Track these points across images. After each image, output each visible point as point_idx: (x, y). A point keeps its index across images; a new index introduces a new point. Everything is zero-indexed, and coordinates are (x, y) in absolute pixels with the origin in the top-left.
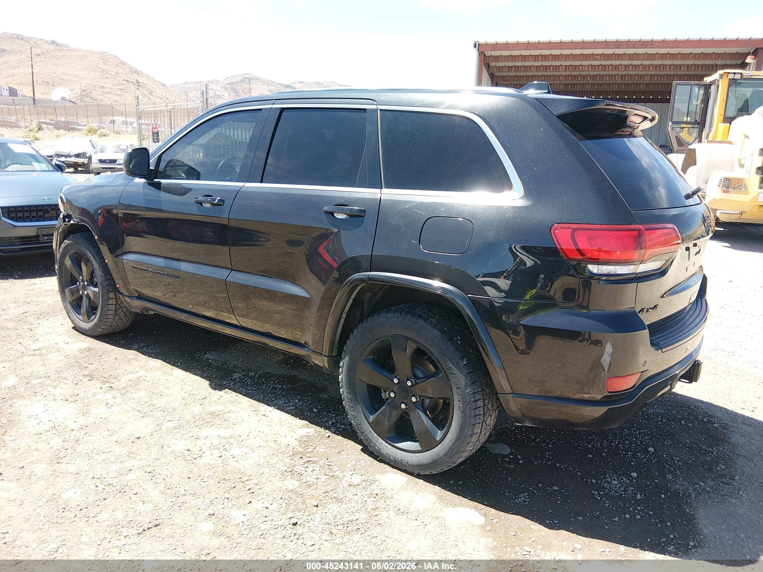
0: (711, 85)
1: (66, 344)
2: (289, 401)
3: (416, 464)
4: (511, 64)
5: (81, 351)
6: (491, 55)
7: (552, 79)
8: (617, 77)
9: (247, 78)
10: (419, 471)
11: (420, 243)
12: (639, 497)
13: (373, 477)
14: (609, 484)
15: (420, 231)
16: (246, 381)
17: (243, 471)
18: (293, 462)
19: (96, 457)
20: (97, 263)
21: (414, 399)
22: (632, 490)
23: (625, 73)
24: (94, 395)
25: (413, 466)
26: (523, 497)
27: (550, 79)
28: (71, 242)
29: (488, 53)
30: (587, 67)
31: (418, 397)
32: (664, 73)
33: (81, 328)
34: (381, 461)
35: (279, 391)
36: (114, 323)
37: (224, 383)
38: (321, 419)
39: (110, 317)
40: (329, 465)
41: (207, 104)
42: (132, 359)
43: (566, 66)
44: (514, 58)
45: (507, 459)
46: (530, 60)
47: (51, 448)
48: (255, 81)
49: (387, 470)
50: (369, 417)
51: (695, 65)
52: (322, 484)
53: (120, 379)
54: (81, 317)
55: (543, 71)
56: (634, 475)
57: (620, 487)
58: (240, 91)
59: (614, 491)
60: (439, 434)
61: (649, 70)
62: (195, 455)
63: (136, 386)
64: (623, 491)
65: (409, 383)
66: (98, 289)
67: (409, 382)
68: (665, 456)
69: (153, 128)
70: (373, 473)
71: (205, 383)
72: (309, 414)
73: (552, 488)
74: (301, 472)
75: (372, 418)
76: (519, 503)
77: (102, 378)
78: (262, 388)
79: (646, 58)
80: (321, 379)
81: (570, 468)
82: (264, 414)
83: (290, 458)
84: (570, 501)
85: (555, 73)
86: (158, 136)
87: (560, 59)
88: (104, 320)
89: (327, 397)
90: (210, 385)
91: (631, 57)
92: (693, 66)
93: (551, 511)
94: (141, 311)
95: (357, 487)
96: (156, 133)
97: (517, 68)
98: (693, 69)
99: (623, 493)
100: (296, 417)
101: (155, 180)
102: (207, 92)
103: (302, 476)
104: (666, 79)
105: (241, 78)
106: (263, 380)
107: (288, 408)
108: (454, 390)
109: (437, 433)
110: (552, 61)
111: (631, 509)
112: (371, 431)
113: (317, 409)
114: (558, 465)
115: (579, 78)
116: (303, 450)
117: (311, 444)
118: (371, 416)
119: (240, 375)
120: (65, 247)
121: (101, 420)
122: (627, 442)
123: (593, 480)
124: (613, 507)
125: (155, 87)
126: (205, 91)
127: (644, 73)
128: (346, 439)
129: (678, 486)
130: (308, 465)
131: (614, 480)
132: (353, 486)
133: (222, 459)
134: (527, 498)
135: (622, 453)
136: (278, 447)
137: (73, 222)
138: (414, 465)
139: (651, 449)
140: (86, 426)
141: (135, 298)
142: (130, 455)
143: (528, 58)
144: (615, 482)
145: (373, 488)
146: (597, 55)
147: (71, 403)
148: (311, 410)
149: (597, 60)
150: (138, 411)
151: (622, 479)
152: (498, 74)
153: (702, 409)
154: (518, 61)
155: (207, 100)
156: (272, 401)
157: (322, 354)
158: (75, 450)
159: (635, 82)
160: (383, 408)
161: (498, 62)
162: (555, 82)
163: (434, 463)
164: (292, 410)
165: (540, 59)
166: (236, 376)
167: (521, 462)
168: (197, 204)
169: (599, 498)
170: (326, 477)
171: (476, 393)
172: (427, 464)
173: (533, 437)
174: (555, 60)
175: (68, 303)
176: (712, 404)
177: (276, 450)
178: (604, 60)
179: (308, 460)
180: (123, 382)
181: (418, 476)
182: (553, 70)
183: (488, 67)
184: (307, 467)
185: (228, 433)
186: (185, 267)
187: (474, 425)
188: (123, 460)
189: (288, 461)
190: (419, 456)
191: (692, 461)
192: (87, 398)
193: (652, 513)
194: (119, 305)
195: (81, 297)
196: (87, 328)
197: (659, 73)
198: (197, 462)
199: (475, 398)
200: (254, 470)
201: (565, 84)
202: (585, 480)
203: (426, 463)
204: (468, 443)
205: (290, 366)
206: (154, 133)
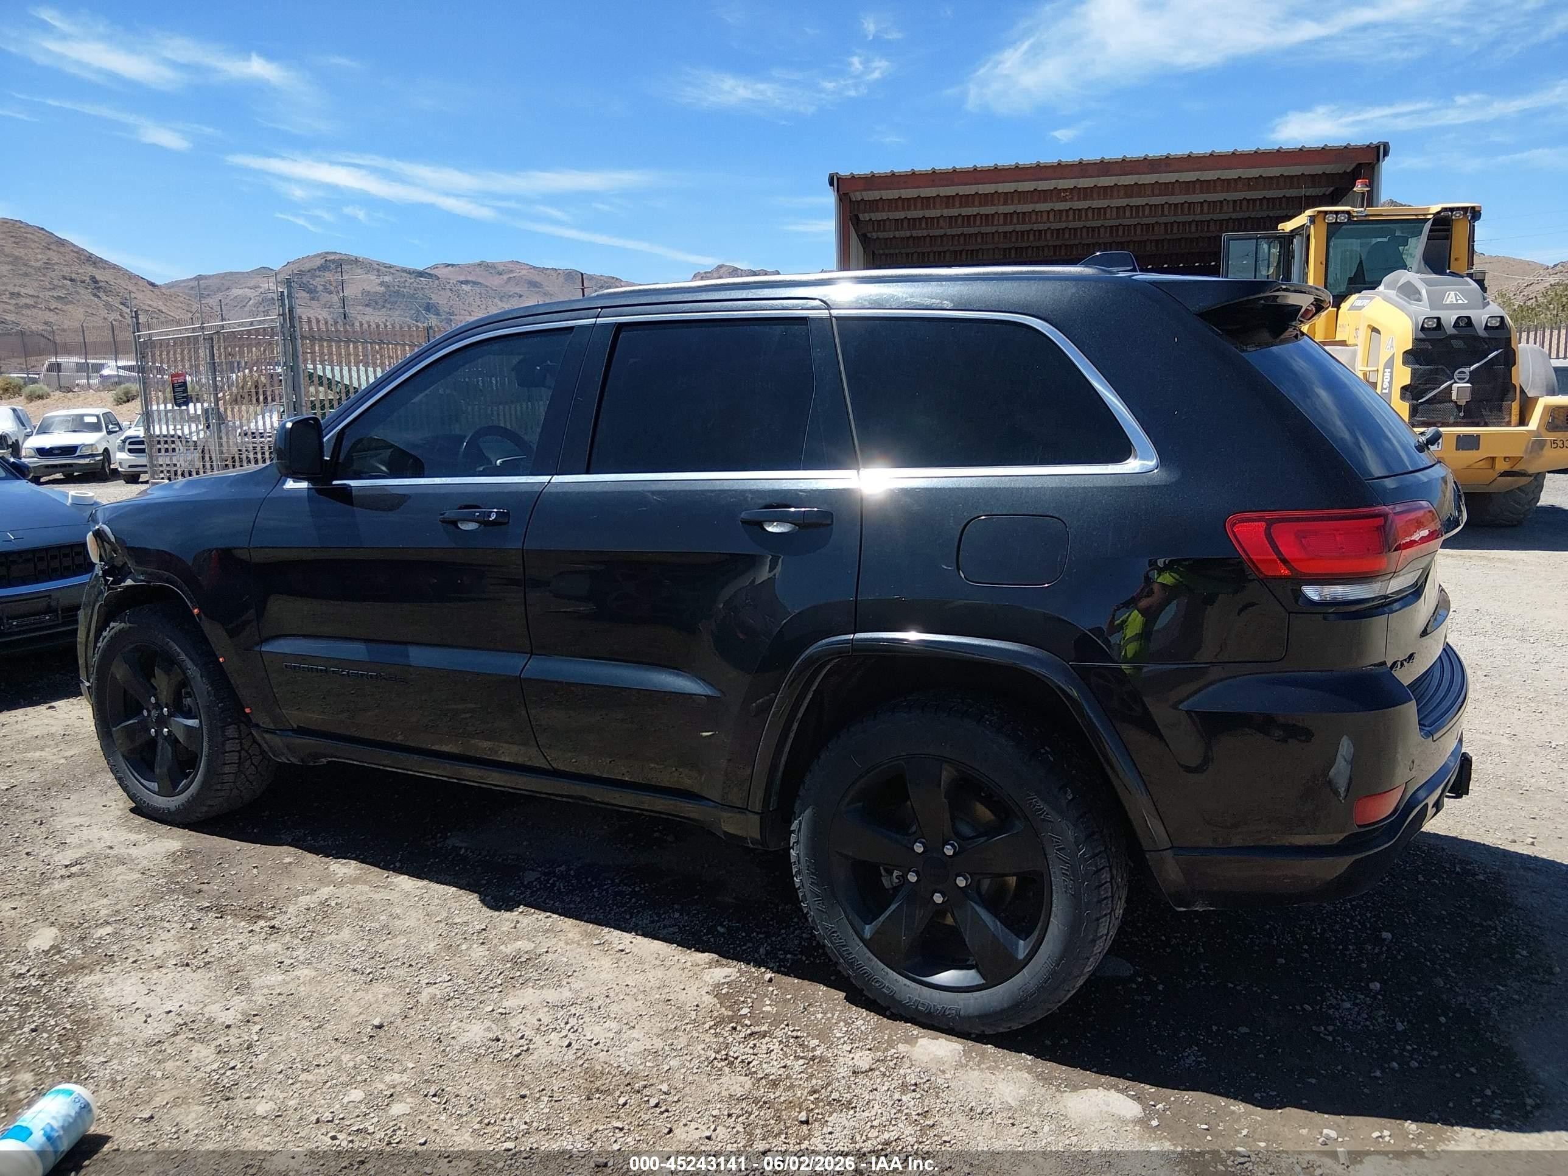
0: (1293, 237)
1: (131, 846)
2: (659, 916)
3: (976, 1014)
4: (901, 215)
5: (173, 857)
6: (862, 200)
7: (979, 240)
8: (1102, 230)
9: (333, 261)
10: (984, 1028)
11: (958, 569)
12: (1400, 1027)
13: (893, 1051)
14: (1338, 1009)
15: (956, 544)
16: (553, 885)
17: (629, 1069)
18: (721, 1040)
19: (304, 1077)
20: (196, 666)
21: (961, 882)
22: (1383, 1016)
23: (1117, 222)
24: (243, 947)
25: (969, 1018)
26: (1191, 1057)
27: (976, 241)
28: (128, 625)
29: (857, 196)
30: (1045, 215)
31: (968, 876)
32: (1190, 218)
33: (156, 810)
34: (894, 1017)
35: (630, 899)
36: (235, 791)
37: (511, 894)
38: (741, 946)
39: (226, 778)
40: (797, 1037)
41: (292, 318)
42: (290, 863)
43: (1005, 215)
44: (907, 203)
45: (1134, 986)
46: (938, 206)
47: (197, 1069)
48: (350, 267)
49: (915, 1033)
50: (863, 930)
51: (1248, 201)
52: (799, 1076)
53: (284, 909)
54: (154, 786)
55: (963, 227)
56: (1376, 986)
57: (1358, 1014)
58: (320, 288)
59: (1350, 1023)
60: (1022, 948)
61: (1163, 215)
62: (515, 1048)
63: (325, 920)
64: (1366, 1019)
65: (949, 851)
66: (197, 721)
67: (948, 847)
68: (1416, 945)
69: (173, 376)
70: (891, 1044)
71: (470, 897)
72: (712, 940)
73: (1236, 1030)
74: (746, 1056)
75: (868, 931)
76: (1189, 1068)
77: (245, 911)
78: (594, 896)
79: (1157, 192)
80: (706, 865)
81: (1255, 989)
82: (621, 947)
83: (713, 1031)
84: (1280, 1050)
85: (984, 230)
86: (185, 391)
87: (996, 202)
88: (215, 787)
89: (734, 901)
90: (483, 901)
91: (1130, 190)
92: (1245, 203)
93: (1254, 1075)
94: (302, 760)
95: (870, 1073)
96: (180, 386)
97: (913, 223)
98: (1244, 207)
99: (1368, 1023)
100: (690, 949)
101: (335, 482)
102: (290, 296)
103: (751, 1065)
104: (1193, 229)
105: (319, 262)
106: (589, 880)
107: (665, 932)
108: (1052, 853)
109: (1017, 945)
110: (980, 205)
111: (1396, 1051)
112: (869, 958)
113: (724, 926)
114: (1231, 985)
115: (1031, 237)
116: (730, 1013)
117: (742, 999)
118: (867, 927)
119: (536, 875)
120: (111, 637)
121: (281, 999)
122: (1337, 927)
123: (1306, 1006)
124: (1361, 1052)
125: (134, 289)
126: (286, 294)
127: (1153, 220)
128: (806, 982)
129: (1461, 999)
130: (754, 1042)
131: (1343, 1000)
132: (862, 1073)
133: (572, 1051)
134: (1201, 1056)
135: (1338, 949)
136: (679, 1012)
137: (133, 583)
138: (973, 1017)
139: (1386, 935)
140: (255, 1015)
141: (290, 733)
142: (377, 1065)
143: (934, 203)
144: (1348, 1005)
145: (902, 1072)
146: (1065, 190)
147: (199, 970)
148: (712, 930)
149: (1064, 200)
150: (355, 970)
151: (1356, 998)
152: (874, 235)
153: (1444, 849)
154: (915, 209)
155: (291, 311)
156: (626, 921)
157: (747, 809)
158: (251, 1068)
159: (1136, 239)
160: (893, 907)
161: (877, 211)
162: (984, 247)
163: (1017, 1007)
164: (674, 933)
165: (957, 204)
166: (530, 876)
167: (1160, 987)
168: (445, 525)
169: (1330, 1039)
170: (801, 1062)
171: (1097, 855)
172: (1003, 1011)
173: (1163, 938)
174: (986, 204)
175: (121, 758)
176: (1455, 838)
177: (676, 1018)
178: (1079, 199)
179: (749, 1032)
180: (292, 914)
181: (981, 1038)
182: (981, 223)
183: (856, 221)
184: (755, 1045)
185: (566, 994)
186: (419, 656)
187: (1098, 919)
188: (367, 1076)
189: (708, 1038)
190: (982, 997)
191: (1466, 947)
192: (230, 955)
193: (1435, 1053)
194: (247, 752)
195: (152, 743)
196: (173, 809)
197: (1180, 219)
198: (523, 1063)
199: (1096, 866)
200: (648, 1064)
201: (1005, 249)
202: (1290, 1008)
203: (998, 1009)
204: (1089, 959)
205: (632, 846)
206: (176, 385)
